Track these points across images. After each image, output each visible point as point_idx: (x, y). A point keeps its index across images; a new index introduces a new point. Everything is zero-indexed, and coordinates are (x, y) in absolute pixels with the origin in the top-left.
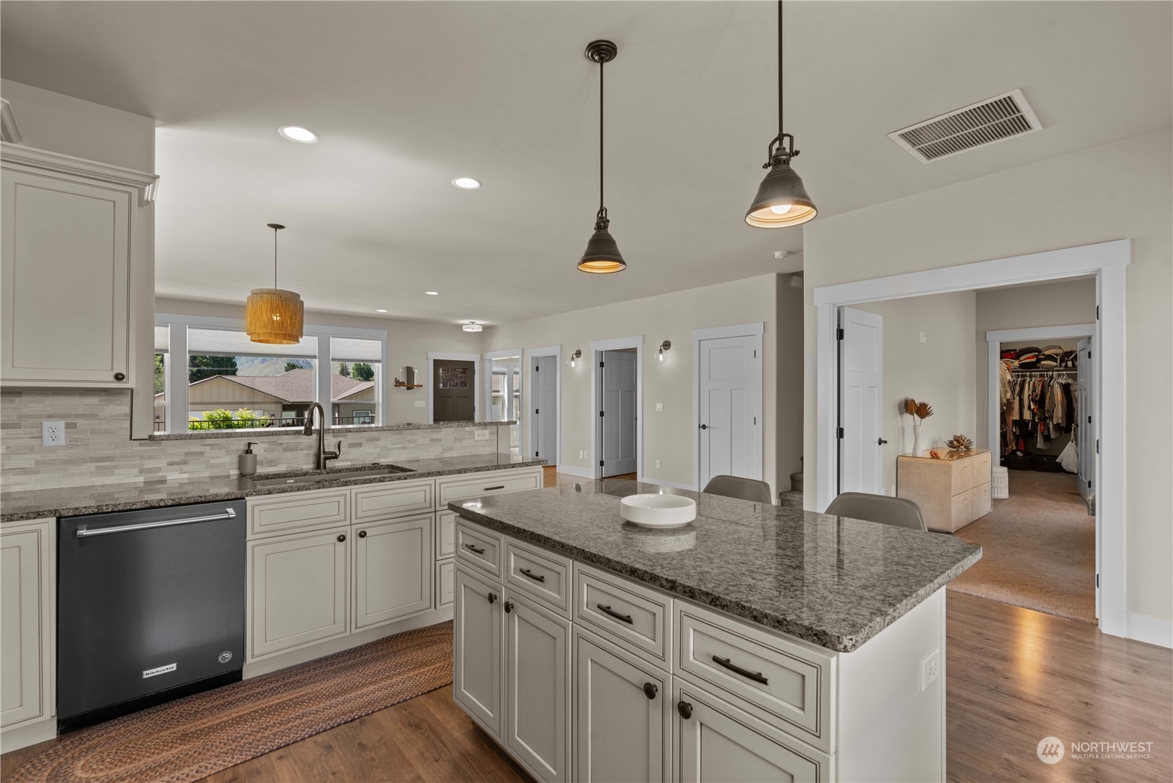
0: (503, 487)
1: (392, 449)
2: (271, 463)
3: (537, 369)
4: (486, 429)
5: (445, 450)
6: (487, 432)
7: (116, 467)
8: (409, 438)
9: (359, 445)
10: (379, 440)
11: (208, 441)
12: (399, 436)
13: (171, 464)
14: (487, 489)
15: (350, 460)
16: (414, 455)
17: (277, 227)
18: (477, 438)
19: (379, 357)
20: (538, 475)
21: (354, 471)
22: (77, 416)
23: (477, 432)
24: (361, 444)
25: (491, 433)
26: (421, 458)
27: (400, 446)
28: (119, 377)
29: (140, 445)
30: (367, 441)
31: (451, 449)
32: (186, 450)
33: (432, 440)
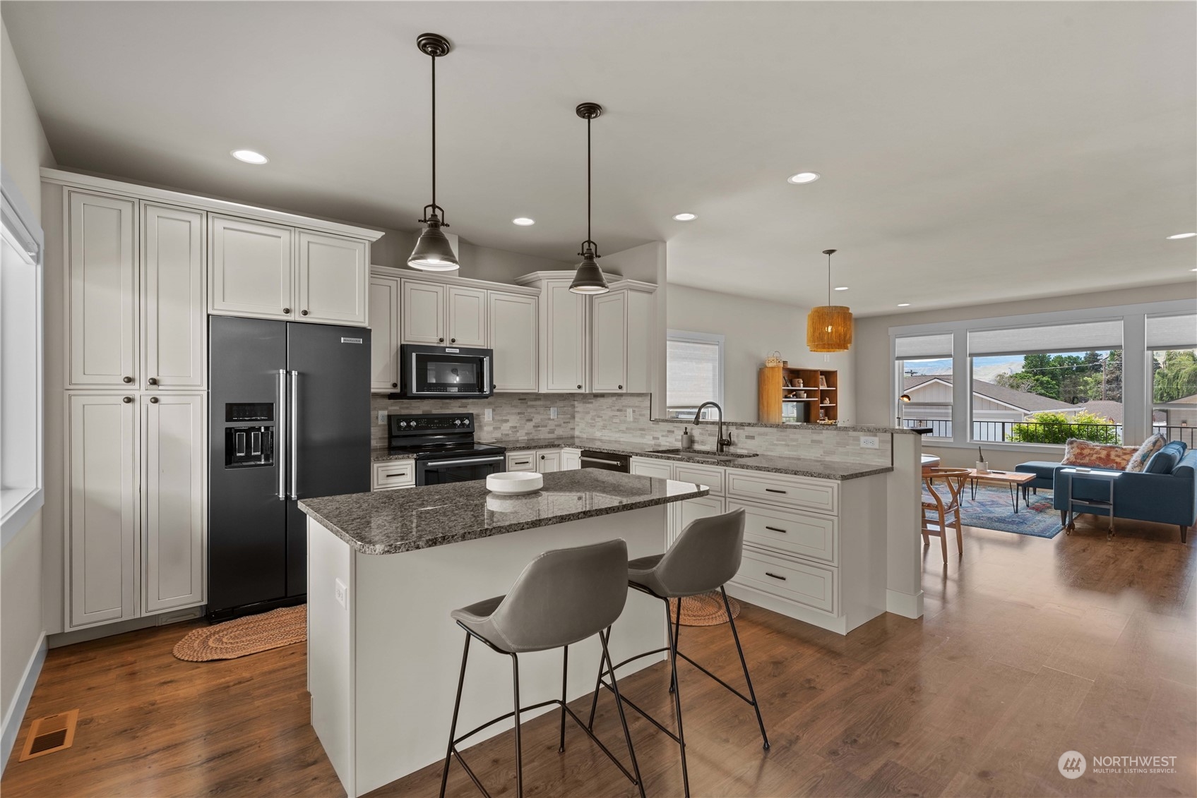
1: (777, 445)
2: (703, 443)
4: (875, 436)
5: (827, 453)
6: (876, 439)
7: (646, 434)
8: (792, 436)
9: (753, 438)
10: (767, 435)
11: (676, 424)
12: (783, 434)
13: (663, 436)
15: (746, 449)
16: (795, 453)
17: (830, 252)
18: (863, 445)
22: (636, 407)
23: (863, 439)
24: (754, 437)
25: (880, 441)
26: (802, 457)
29: (653, 424)
31: (833, 453)
32: (667, 429)
33: (813, 441)
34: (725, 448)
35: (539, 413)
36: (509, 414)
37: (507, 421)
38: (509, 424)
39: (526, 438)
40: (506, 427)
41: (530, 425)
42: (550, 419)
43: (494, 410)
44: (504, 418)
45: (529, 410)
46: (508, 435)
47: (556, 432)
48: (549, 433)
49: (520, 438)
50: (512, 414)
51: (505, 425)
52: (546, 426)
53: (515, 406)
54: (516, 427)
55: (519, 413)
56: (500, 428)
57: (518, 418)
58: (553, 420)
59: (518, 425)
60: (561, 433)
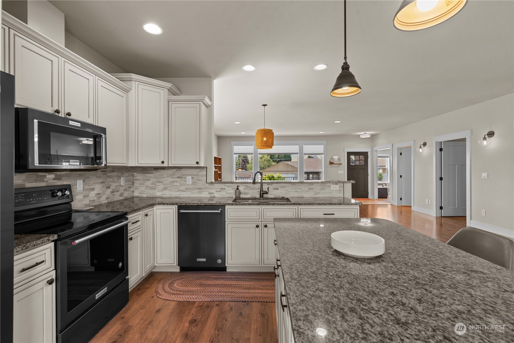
0: (334, 214)
1: (291, 192)
2: (246, 194)
3: (401, 154)
4: (337, 185)
5: (316, 193)
6: (338, 186)
7: (203, 191)
8: (298, 187)
9: (277, 189)
10: (285, 187)
11: (227, 185)
12: (294, 186)
13: (216, 192)
14: (324, 214)
15: (274, 195)
16: (300, 195)
17: (265, 105)
18: (332, 189)
19: (322, 152)
20: (356, 210)
21: (273, 199)
22: (194, 175)
23: (332, 186)
24: (278, 188)
25: (340, 187)
27: (294, 190)
28: (197, 163)
29: (209, 185)
30: (280, 187)
31: (319, 193)
32: (221, 187)
33: (309, 189)
34: (265, 196)
35: (114, 182)
36: (95, 183)
37: (93, 189)
38: (95, 192)
39: (106, 202)
40: (92, 194)
41: (109, 191)
42: (120, 186)
43: (84, 181)
44: (92, 187)
45: (109, 180)
46: (94, 201)
47: (124, 195)
48: (120, 196)
49: (103, 202)
50: (97, 183)
51: (92, 192)
52: (118, 191)
53: (99, 177)
54: (99, 194)
55: (102, 183)
56: (88, 196)
57: (101, 186)
58: (122, 186)
59: (101, 192)
60: (127, 195)
